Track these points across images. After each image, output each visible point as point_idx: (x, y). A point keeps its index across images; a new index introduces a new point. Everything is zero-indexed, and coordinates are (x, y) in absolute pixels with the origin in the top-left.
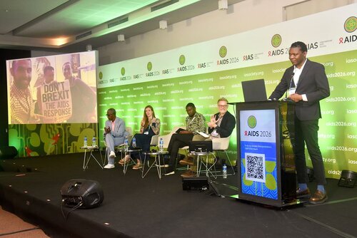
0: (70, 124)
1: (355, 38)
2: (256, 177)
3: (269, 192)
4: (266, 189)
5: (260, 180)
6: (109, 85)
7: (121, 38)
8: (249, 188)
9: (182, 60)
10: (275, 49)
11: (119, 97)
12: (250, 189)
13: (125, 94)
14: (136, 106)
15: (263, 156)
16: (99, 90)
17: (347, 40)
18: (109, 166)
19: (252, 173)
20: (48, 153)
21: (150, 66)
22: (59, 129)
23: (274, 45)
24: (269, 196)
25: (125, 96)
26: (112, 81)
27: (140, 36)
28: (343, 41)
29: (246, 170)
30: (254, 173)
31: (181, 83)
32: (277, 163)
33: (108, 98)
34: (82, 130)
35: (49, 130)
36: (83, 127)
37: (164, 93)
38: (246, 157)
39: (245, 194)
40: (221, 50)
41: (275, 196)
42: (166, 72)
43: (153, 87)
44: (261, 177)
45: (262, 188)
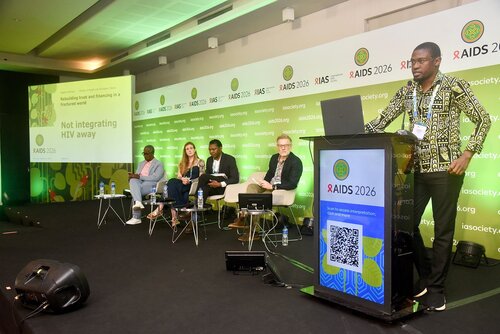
0: (100, 164)
1: (477, 51)
2: (345, 262)
3: (368, 289)
4: (362, 283)
5: (353, 268)
6: (146, 117)
7: (163, 60)
8: (333, 279)
9: (235, 84)
10: (359, 68)
11: (158, 132)
12: (333, 281)
13: (164, 128)
14: (176, 143)
15: (360, 228)
16: (134, 123)
17: (465, 53)
18: (133, 221)
19: (340, 255)
20: (75, 199)
21: (194, 93)
22: (88, 169)
23: (358, 62)
24: (367, 297)
25: (165, 131)
26: (150, 112)
27: (185, 59)
28: (460, 56)
29: (329, 248)
30: (343, 254)
31: (232, 115)
32: (385, 242)
33: (144, 133)
34: (114, 171)
35: (76, 170)
36: (116, 167)
37: (212, 127)
38: (329, 227)
39: (325, 288)
40: (285, 71)
41: (380, 297)
42: (214, 100)
43: (197, 119)
44: (355, 263)
45: (356, 282)
